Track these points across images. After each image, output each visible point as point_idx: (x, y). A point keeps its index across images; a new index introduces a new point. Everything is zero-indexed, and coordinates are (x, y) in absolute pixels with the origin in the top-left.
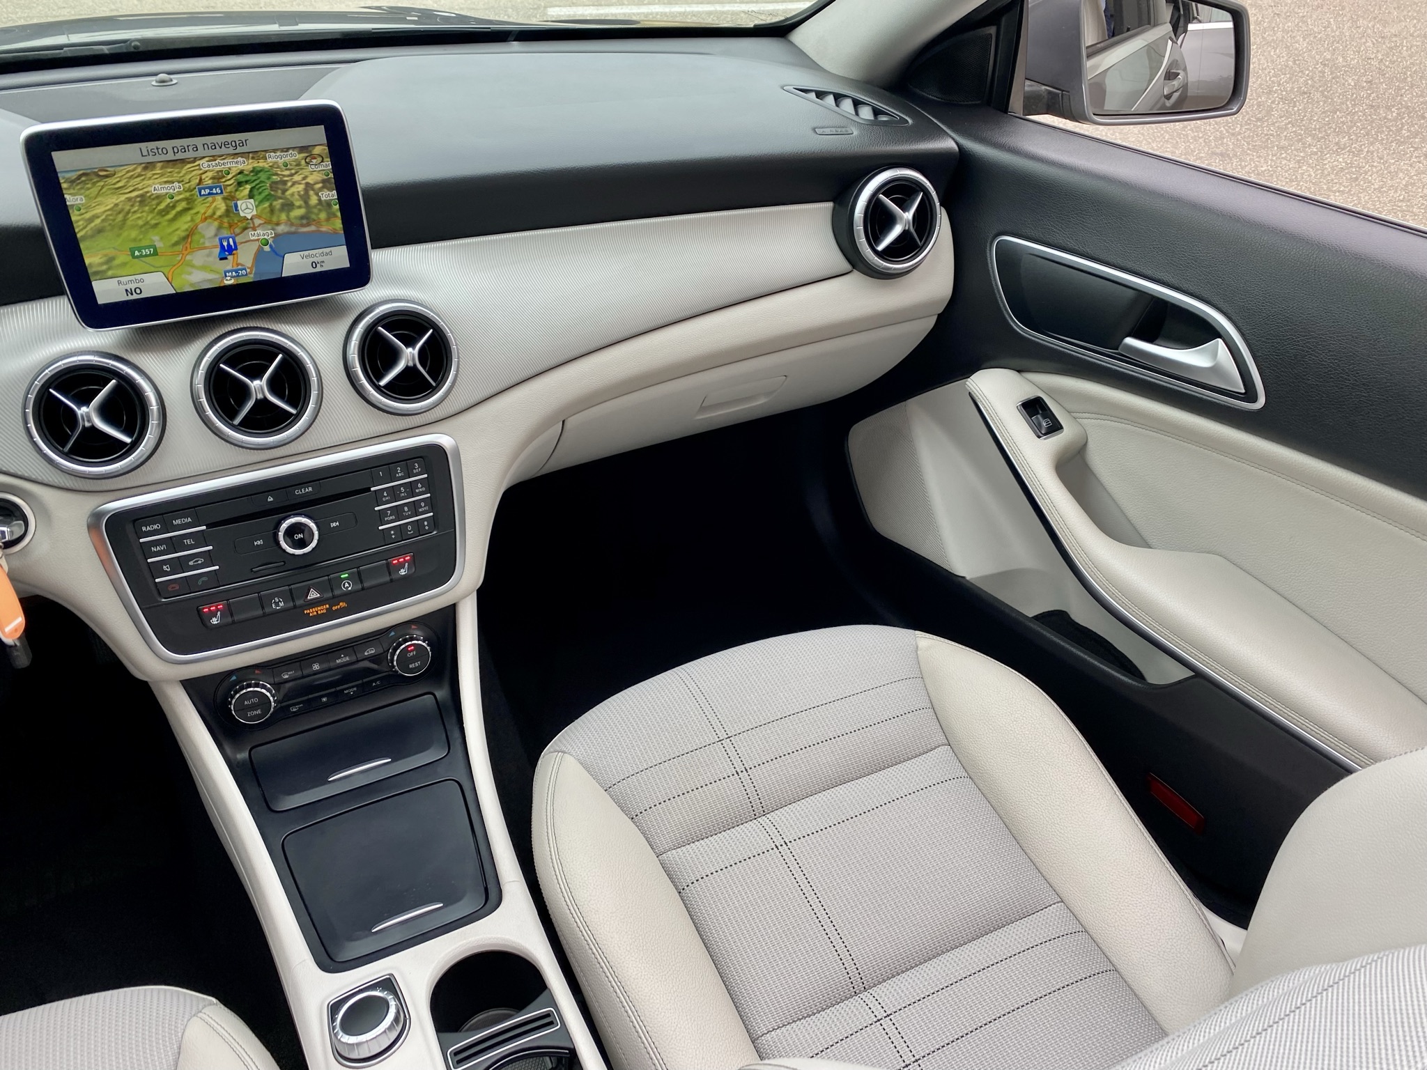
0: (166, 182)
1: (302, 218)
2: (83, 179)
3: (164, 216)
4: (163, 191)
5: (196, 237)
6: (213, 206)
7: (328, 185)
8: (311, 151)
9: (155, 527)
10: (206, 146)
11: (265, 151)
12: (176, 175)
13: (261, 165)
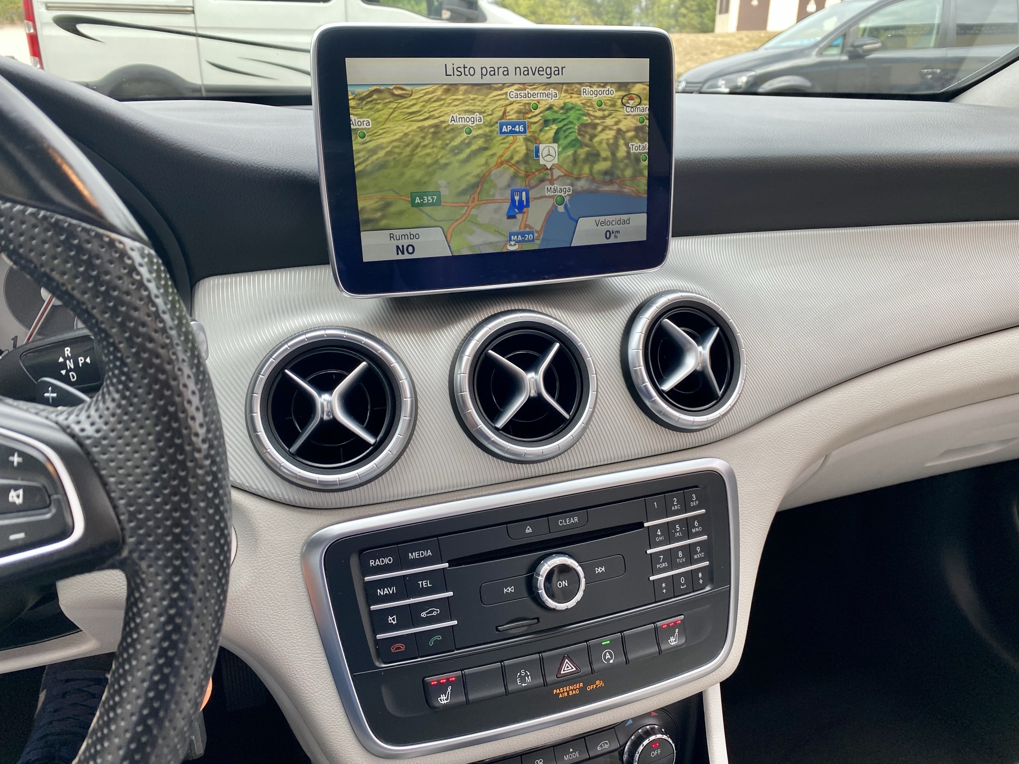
0: (466, 111)
1: (606, 173)
2: (375, 97)
3: (456, 154)
4: (461, 123)
5: (486, 186)
6: (512, 148)
7: (641, 135)
8: (629, 90)
9: (386, 561)
10: (518, 69)
11: (581, 84)
12: (478, 106)
13: (574, 101)
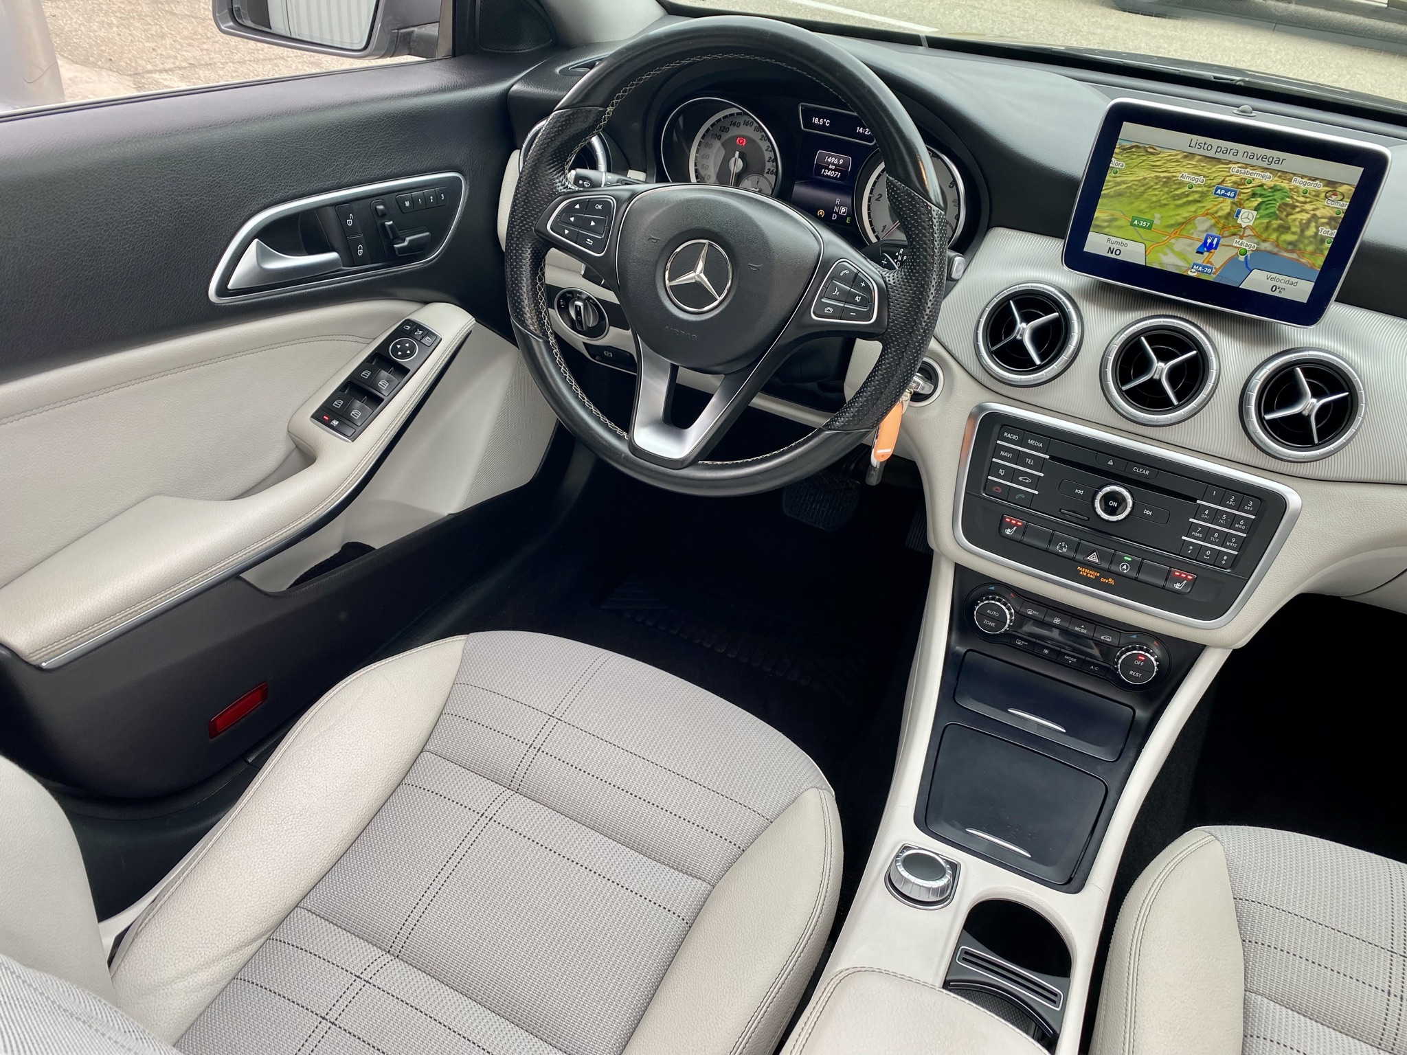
0: (1194, 173)
1: (1290, 243)
2: (1134, 150)
3: (1175, 200)
4: (1187, 180)
5: (1189, 227)
6: (1219, 206)
7: (1333, 223)
8: (1336, 188)
9: (1014, 437)
10: (1246, 154)
11: (1294, 174)
12: (1206, 171)
13: (1283, 185)
